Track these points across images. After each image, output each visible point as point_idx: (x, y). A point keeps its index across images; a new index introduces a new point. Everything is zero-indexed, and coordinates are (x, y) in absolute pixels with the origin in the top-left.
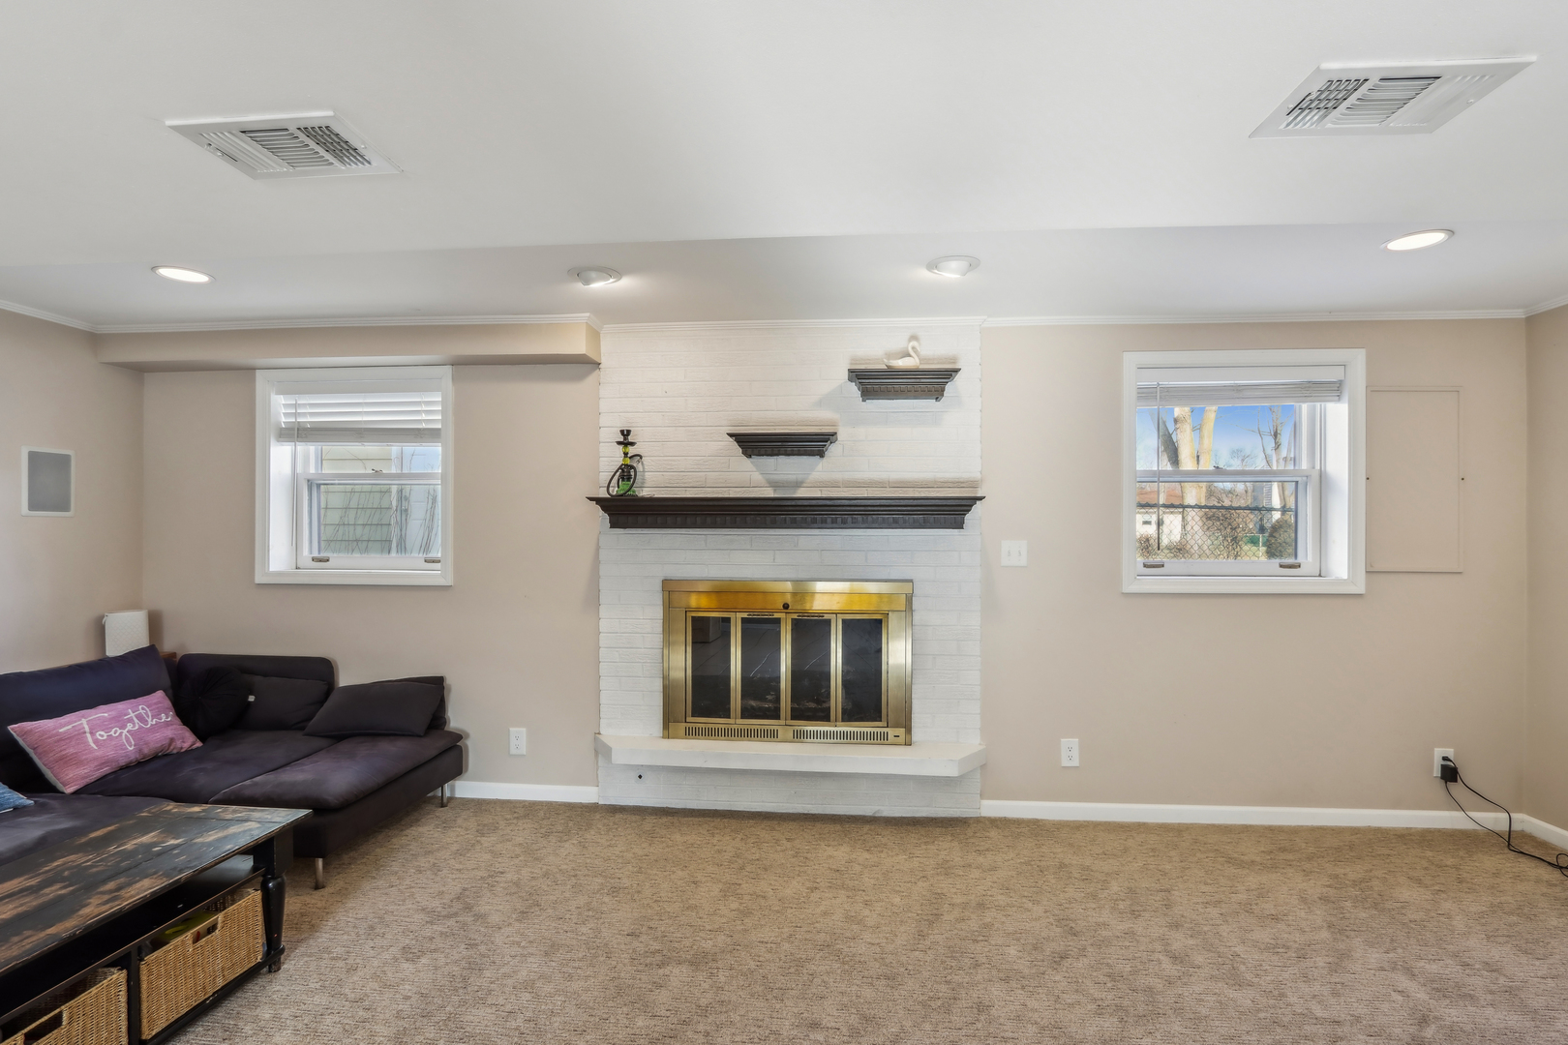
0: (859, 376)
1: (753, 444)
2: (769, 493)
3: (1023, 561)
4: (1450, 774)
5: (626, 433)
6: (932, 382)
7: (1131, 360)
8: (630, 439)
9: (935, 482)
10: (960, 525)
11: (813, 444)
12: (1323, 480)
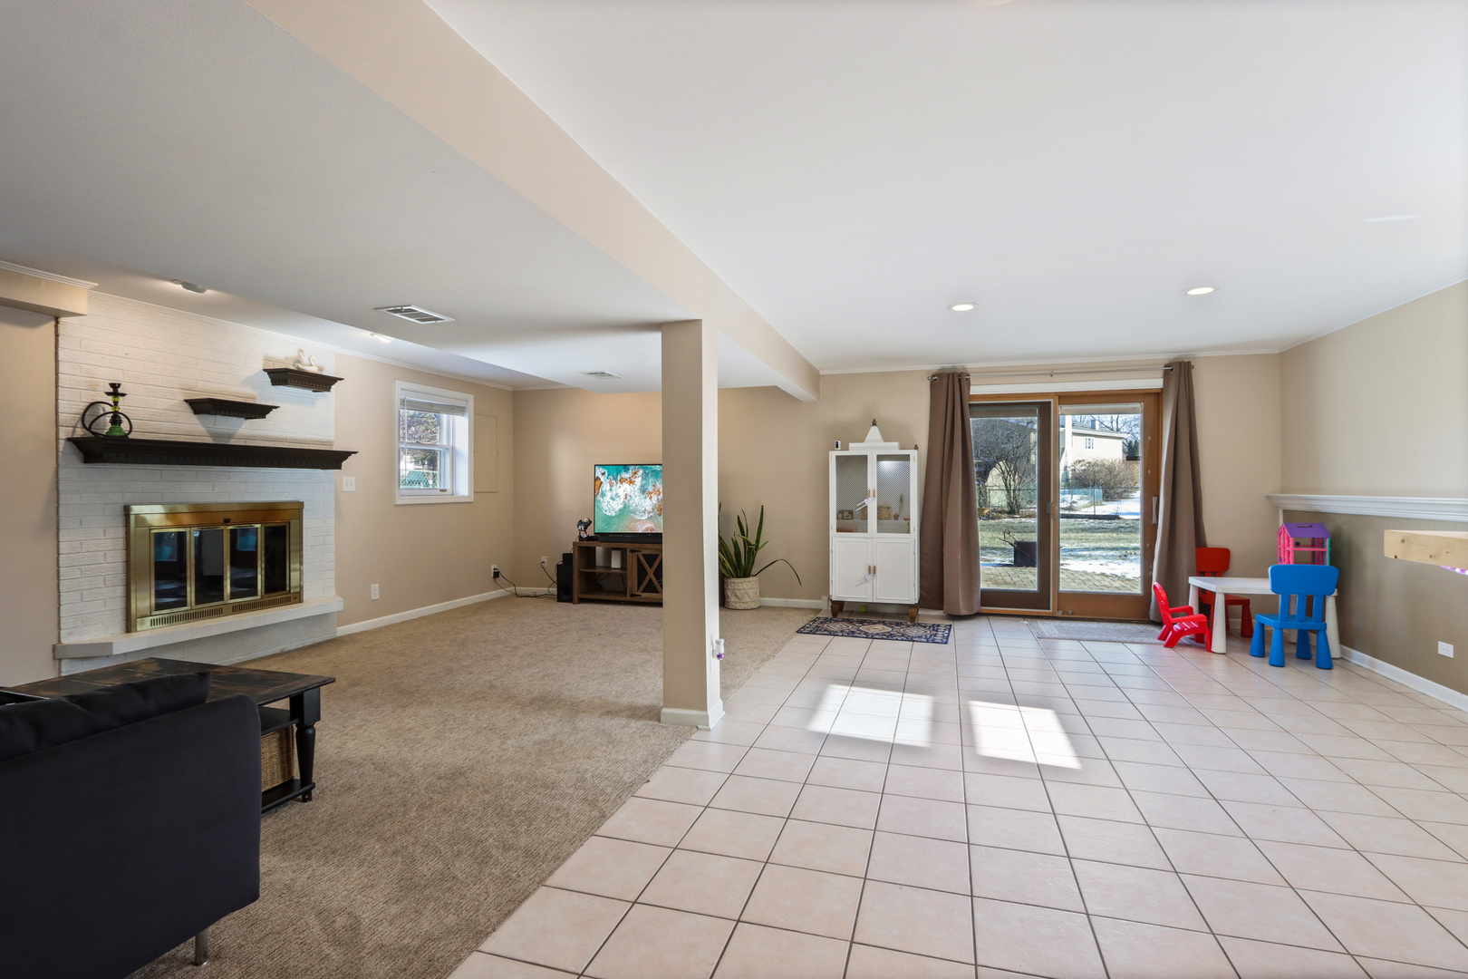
0: (271, 372)
1: (202, 407)
2: (210, 441)
3: (353, 489)
4: (496, 575)
5: (115, 386)
6: (321, 383)
7: (399, 384)
8: (120, 390)
9: (312, 441)
10: (339, 467)
11: (259, 411)
12: (453, 452)
